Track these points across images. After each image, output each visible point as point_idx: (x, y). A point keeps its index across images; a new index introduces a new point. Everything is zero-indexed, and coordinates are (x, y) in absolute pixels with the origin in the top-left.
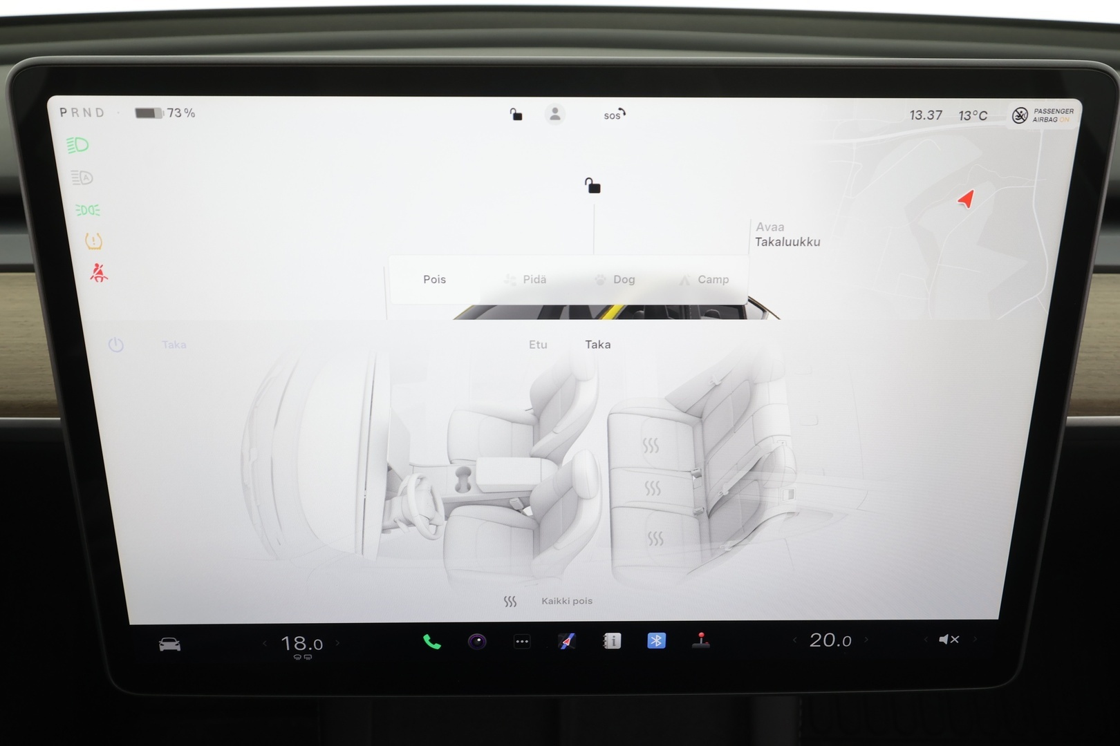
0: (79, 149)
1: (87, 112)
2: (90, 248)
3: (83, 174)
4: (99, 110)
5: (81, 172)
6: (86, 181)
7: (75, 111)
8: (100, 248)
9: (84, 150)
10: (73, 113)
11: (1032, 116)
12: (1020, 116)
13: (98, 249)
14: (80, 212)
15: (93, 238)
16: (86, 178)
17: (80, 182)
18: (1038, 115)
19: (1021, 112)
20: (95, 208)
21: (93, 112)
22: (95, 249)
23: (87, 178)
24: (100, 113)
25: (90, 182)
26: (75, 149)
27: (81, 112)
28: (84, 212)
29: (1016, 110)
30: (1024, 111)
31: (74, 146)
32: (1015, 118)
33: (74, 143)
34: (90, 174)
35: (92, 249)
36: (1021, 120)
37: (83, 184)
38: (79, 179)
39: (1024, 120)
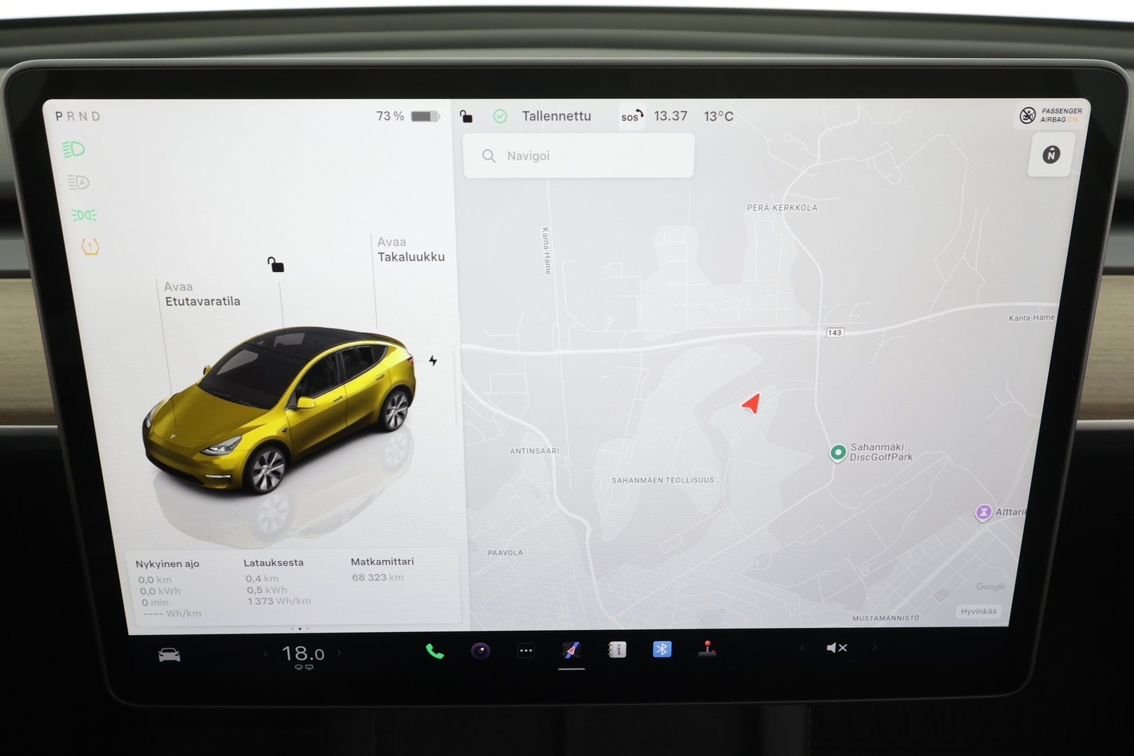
0: (75, 153)
1: (83, 116)
2: (86, 254)
3: (79, 179)
4: (95, 114)
5: (77, 176)
6: (82, 186)
7: (70, 114)
8: (96, 254)
9: (81, 154)
10: (69, 117)
11: (1040, 115)
12: (1028, 116)
13: (94, 254)
14: (77, 217)
15: (90, 243)
16: (82, 182)
17: (76, 187)
18: (1046, 115)
19: (1029, 112)
20: (92, 213)
21: (89, 116)
22: (92, 254)
23: (84, 183)
24: (96, 117)
25: (86, 187)
26: (71, 154)
27: (77, 116)
28: (81, 217)
29: (1023, 110)
30: (1032, 111)
31: (70, 151)
32: (1022, 118)
33: (70, 147)
34: (86, 178)
35: (89, 254)
36: (1029, 120)
37: (80, 189)
38: (75, 184)
39: (1032, 121)
